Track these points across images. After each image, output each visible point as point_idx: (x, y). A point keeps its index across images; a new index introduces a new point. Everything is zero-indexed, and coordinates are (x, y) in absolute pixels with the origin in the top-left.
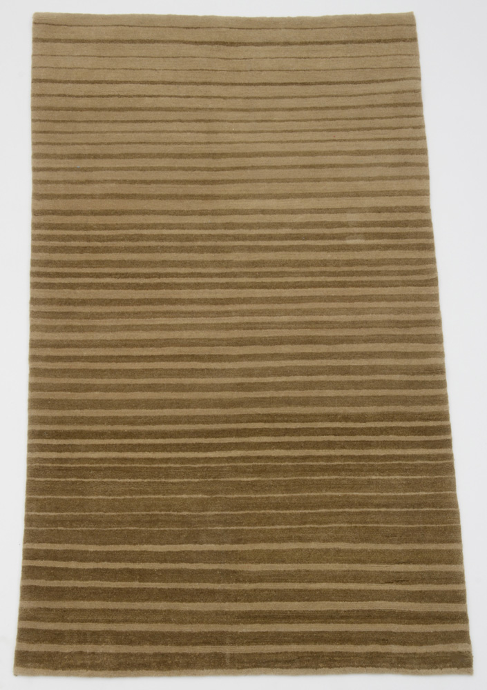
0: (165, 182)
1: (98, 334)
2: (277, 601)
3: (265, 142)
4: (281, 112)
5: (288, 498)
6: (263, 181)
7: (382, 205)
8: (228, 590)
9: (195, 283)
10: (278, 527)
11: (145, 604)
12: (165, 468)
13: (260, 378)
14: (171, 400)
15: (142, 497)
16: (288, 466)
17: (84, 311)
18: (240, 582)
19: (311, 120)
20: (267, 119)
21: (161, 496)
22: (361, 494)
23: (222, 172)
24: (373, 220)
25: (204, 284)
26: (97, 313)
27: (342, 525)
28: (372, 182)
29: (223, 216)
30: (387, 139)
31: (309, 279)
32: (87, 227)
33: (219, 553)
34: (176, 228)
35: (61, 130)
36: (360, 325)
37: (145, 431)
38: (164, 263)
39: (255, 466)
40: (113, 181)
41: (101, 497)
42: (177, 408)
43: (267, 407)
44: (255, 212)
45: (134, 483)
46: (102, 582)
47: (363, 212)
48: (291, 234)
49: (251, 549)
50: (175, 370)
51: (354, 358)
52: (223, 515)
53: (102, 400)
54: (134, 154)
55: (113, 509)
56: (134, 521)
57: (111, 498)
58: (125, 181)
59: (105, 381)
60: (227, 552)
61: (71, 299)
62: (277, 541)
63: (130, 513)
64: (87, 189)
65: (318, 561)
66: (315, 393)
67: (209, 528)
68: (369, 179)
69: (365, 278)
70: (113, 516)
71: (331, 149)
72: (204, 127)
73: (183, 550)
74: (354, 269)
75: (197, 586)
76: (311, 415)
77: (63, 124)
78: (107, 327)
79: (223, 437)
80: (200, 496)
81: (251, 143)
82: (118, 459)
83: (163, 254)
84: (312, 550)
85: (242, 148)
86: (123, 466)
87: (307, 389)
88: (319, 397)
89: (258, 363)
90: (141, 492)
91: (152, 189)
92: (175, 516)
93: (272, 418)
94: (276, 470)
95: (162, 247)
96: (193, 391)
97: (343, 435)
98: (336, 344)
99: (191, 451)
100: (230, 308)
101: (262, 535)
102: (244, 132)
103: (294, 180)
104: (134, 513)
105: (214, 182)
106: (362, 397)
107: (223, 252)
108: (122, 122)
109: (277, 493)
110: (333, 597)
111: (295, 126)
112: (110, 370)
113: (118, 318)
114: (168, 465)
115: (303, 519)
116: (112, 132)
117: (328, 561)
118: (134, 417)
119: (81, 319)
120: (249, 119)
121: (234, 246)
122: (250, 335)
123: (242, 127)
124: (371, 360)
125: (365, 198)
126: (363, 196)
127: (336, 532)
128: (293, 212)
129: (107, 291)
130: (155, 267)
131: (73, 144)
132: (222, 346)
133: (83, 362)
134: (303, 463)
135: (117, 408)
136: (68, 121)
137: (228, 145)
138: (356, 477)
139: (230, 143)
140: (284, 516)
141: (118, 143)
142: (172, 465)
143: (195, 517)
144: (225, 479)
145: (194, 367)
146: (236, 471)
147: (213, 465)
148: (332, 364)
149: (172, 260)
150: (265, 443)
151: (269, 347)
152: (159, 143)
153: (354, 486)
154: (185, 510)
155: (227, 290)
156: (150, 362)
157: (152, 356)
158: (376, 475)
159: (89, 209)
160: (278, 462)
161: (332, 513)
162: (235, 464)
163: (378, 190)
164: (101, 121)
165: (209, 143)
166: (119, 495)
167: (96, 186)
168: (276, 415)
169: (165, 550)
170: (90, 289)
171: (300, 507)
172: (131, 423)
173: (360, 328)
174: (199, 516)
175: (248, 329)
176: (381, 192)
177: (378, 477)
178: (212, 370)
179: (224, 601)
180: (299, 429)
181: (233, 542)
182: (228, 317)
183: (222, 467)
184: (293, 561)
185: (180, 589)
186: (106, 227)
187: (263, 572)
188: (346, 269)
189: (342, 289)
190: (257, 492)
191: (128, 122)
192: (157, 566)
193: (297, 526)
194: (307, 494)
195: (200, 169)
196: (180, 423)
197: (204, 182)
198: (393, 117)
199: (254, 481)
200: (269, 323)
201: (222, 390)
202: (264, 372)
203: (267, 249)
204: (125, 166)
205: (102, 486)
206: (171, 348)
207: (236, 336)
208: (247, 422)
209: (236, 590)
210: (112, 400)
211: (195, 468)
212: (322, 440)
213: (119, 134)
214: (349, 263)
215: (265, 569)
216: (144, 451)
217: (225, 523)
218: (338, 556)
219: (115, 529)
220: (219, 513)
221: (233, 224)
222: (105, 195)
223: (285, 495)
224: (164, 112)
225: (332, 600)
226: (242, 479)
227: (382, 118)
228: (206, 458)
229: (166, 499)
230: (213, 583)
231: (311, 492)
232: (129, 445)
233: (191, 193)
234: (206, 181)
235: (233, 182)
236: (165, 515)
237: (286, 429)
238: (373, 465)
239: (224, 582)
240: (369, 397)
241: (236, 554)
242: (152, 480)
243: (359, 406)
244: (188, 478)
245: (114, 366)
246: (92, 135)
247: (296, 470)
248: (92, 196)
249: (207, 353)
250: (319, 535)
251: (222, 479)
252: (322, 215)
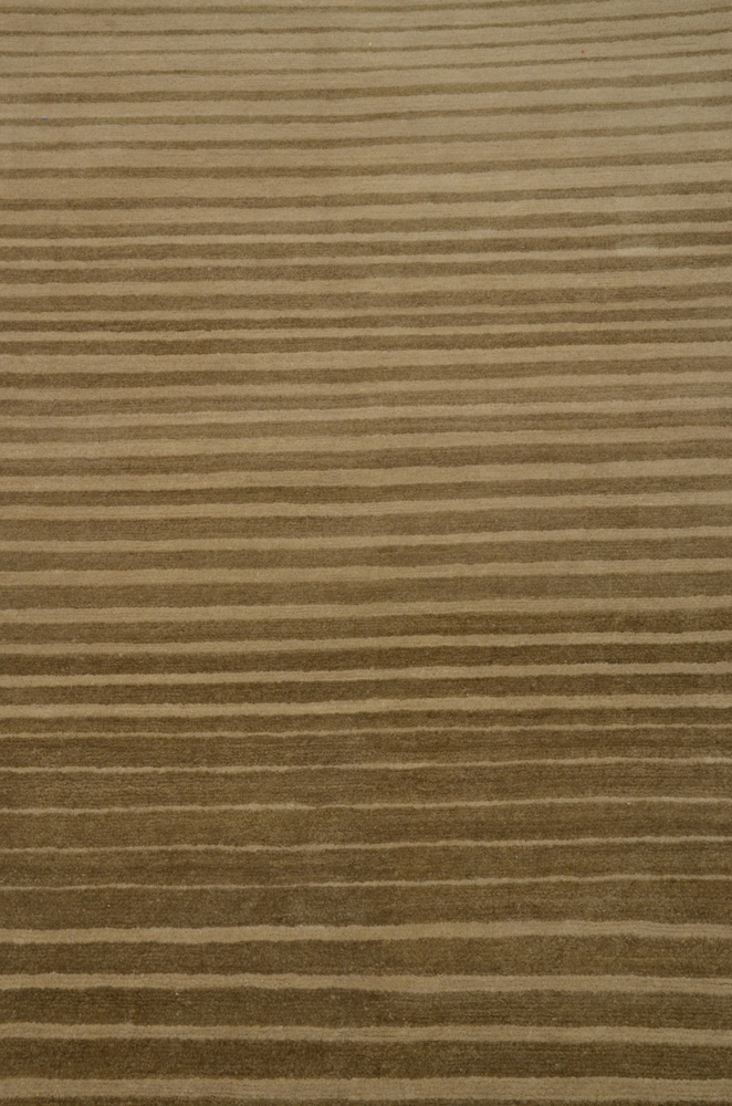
0: (226, 144)
1: (67, 445)
2: (481, 1073)
3: (437, 67)
4: (469, 12)
5: (504, 811)
6: (433, 139)
7: (691, 180)
8: (356, 1044)
9: (287, 340)
10: (481, 881)
11: (148, 1082)
12: (210, 739)
13: (432, 537)
14: (227, 585)
15: (150, 809)
16: (499, 733)
17: (39, 398)
18: (387, 1021)
19: (533, 23)
20: (440, 24)
21: (196, 808)
22: (680, 800)
23: (346, 125)
24: (672, 208)
25: (305, 341)
26: (68, 404)
27: (638, 876)
28: (668, 136)
29: (348, 208)
30: (696, 53)
31: (538, 328)
32: (56, 232)
33: (334, 947)
34: (248, 232)
35: (11, 49)
36: (656, 421)
37: (165, 656)
38: (218, 301)
39: (423, 734)
40: (115, 144)
41: (53, 810)
42: (240, 603)
43: (449, 600)
44: (416, 198)
45: (135, 775)
46: (40, 1026)
47: (651, 194)
48: (495, 240)
49: (415, 937)
50: (238, 520)
51: (646, 489)
52: (346, 852)
53: (70, 587)
54: (164, 93)
55: (82, 841)
56: (129, 869)
57: (77, 811)
58: (141, 144)
59: (80, 546)
60: (354, 945)
61: (14, 375)
62: (479, 917)
63: (120, 849)
64: (62, 160)
65: (584, 967)
66: (558, 568)
67: (312, 885)
68: (661, 130)
69: (662, 324)
70: (79, 856)
71: (578, 76)
72: (309, 40)
73: (246, 939)
74: (636, 305)
75: (278, 1033)
76: (553, 616)
77: (17, 38)
78: (89, 431)
79: (348, 668)
80: (291, 806)
81: (406, 68)
82: (98, 719)
83: (217, 283)
84: (567, 939)
85: (388, 79)
86: (111, 735)
87: (541, 560)
88: (569, 576)
89: (427, 503)
90: (150, 799)
91: (198, 159)
92: (230, 855)
93: (463, 624)
94: (473, 744)
95: (217, 269)
96: (278, 565)
97: (629, 661)
98: (603, 461)
99: (271, 700)
100: (362, 388)
101: (440, 902)
102: (393, 49)
103: (499, 137)
104: (130, 848)
105: (329, 144)
106: (669, 574)
107: (349, 276)
108: (141, 34)
109: (476, 797)
110: (626, 1066)
111: (500, 35)
112: (92, 521)
113: (114, 413)
114: (216, 734)
115: (541, 862)
116: (119, 53)
117: (608, 969)
118: (141, 624)
119: (32, 414)
120: (403, 25)
121: (371, 266)
122: (409, 445)
123: (388, 39)
124: (684, 494)
125: (654, 166)
126: (650, 163)
127: (625, 895)
128: (498, 197)
129: (93, 358)
130: (200, 308)
131: (36, 75)
132: (345, 468)
133: (31, 504)
134: (535, 727)
135: (101, 605)
136: (27, 33)
137: (359, 75)
138: (667, 760)
139: (364, 70)
140: (495, 854)
141: (130, 73)
142: (225, 734)
143: (277, 856)
144: (350, 766)
145: (280, 514)
146: (378, 747)
147: (323, 733)
148: (596, 505)
149: (238, 293)
150: (447, 680)
151: (451, 469)
152: (216, 72)
153: (661, 780)
154: (255, 840)
155: (357, 352)
156: (182, 503)
157: (188, 492)
158: (714, 756)
159: (64, 196)
160: (477, 725)
161: (613, 845)
162: (376, 731)
163: (680, 150)
164: (96, 33)
165: (319, 71)
166: (96, 805)
167: (81, 153)
168: (471, 617)
169: (203, 941)
170: (57, 353)
171: (534, 832)
172: (133, 638)
173: (656, 426)
174: (288, 855)
175: (404, 431)
176: (687, 153)
177: (719, 760)
178: (323, 519)
179: (346, 1074)
180: (526, 648)
181: (370, 920)
182: (358, 406)
183: (346, 737)
184: (519, 968)
185: (236, 1042)
186: (97, 232)
187: (445, 996)
188: (618, 306)
189: (613, 347)
190: (427, 795)
191: (152, 33)
192: (179, 981)
193: (527, 880)
194: (548, 800)
195: (300, 119)
196: (248, 636)
197: (308, 144)
198: (706, 12)
199: (422, 769)
200: (450, 419)
201: (343, 564)
202: (439, 524)
203: (443, 269)
204: (142, 115)
205: (56, 784)
206: (231, 473)
207: (376, 448)
208: (402, 634)
209: (377, 1045)
210: (91, 587)
211: (279, 740)
212: (580, 673)
213: (132, 57)
214: (623, 294)
215: (449, 989)
216: (161, 702)
217: (352, 872)
218: (632, 955)
219: (83, 887)
220: (337, 847)
221: (369, 222)
222: (97, 170)
223: (495, 803)
224: (228, 16)
225: (623, 1074)
226: (391, 766)
227: (682, 14)
228: (306, 716)
229: (211, 815)
230: (320, 1025)
231: (559, 796)
232: (127, 686)
233: (281, 164)
234: (314, 141)
235: (371, 141)
236: (206, 852)
237: (495, 648)
238: (705, 730)
239: (346, 1024)
240: (684, 576)
241: (379, 949)
242: (177, 769)
243: (662, 596)
244: (263, 763)
245: (101, 513)
246: (76, 58)
247: (521, 743)
248: (71, 173)
249: (311, 484)
250: (582, 901)
251: (343, 767)
252: (562, 201)
